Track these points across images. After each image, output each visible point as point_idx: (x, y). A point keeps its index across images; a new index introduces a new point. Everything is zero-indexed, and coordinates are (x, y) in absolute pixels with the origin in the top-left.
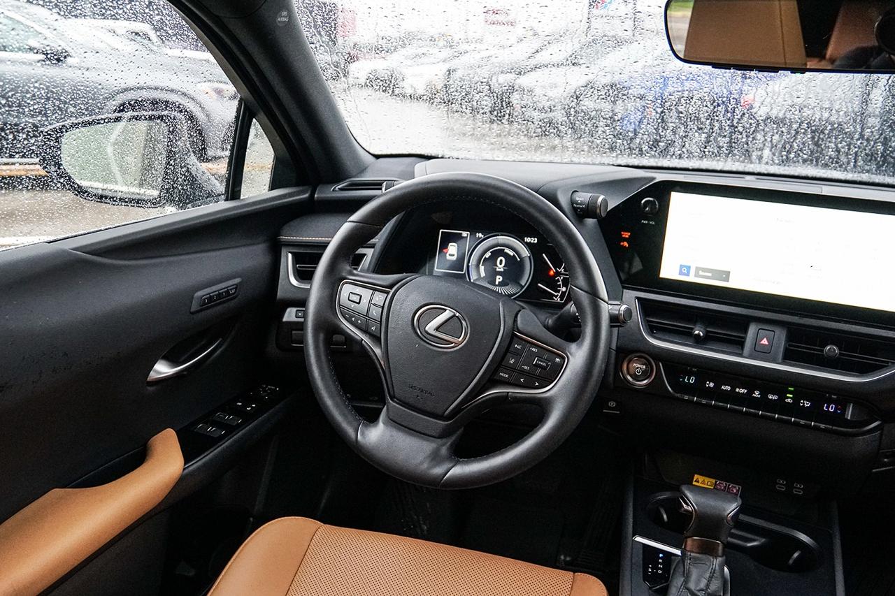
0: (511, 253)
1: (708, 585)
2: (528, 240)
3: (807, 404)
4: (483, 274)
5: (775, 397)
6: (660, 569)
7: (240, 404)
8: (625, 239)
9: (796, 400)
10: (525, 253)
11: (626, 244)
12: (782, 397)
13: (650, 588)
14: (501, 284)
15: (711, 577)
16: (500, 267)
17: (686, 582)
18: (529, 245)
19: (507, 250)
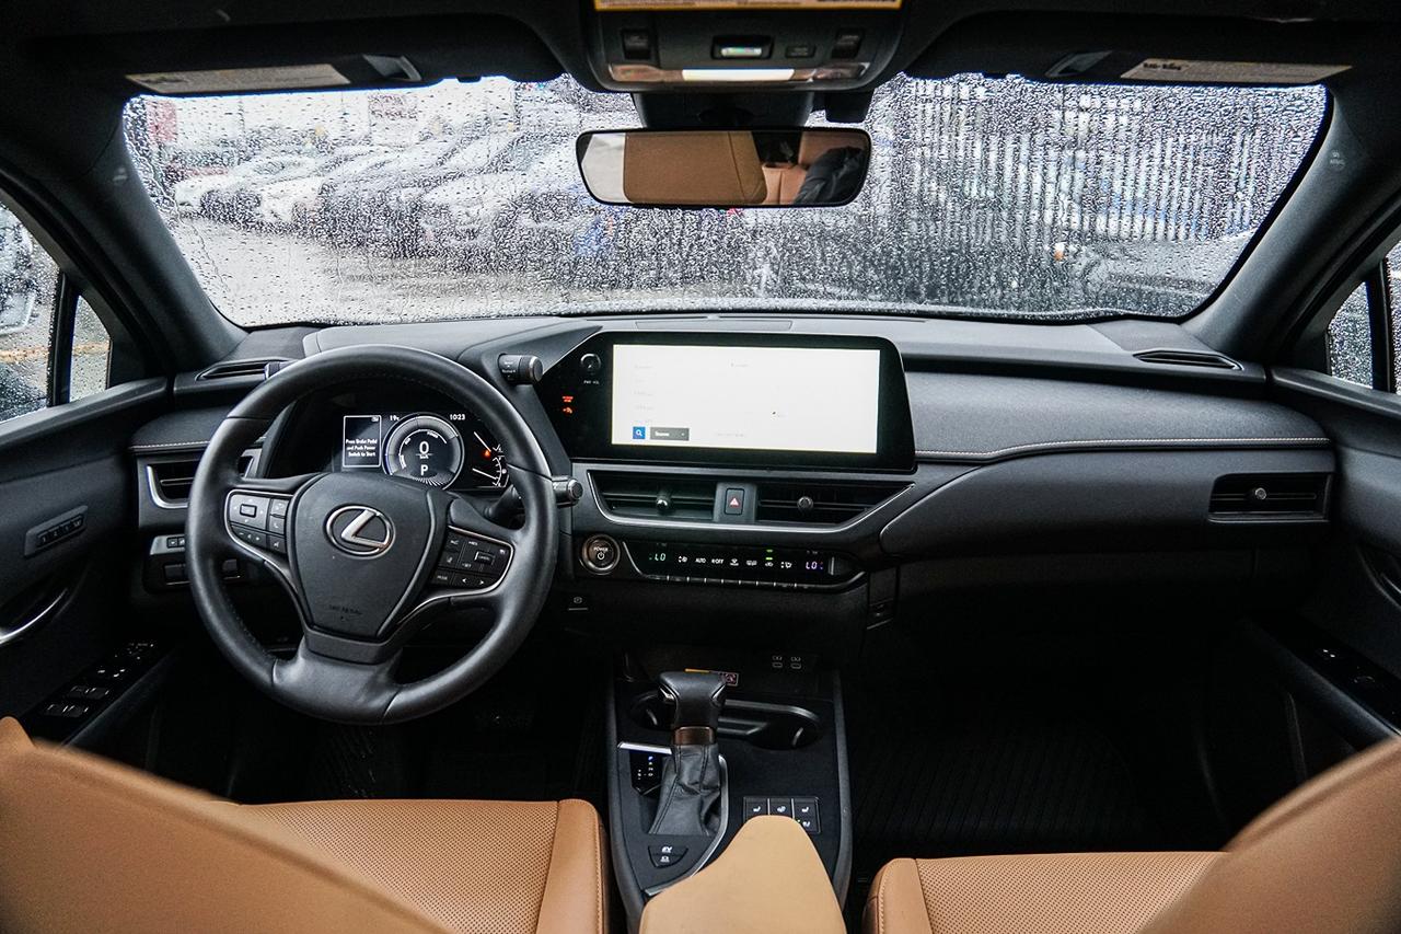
0: (436, 435)
1: (702, 777)
2: (454, 417)
3: (788, 565)
4: (404, 465)
5: (754, 563)
6: (651, 772)
7: (102, 671)
8: (567, 405)
9: (776, 562)
10: (452, 433)
11: (569, 410)
12: (762, 562)
13: (641, 793)
14: (427, 474)
15: (704, 768)
16: (424, 455)
17: (678, 778)
18: (456, 424)
19: (430, 433)
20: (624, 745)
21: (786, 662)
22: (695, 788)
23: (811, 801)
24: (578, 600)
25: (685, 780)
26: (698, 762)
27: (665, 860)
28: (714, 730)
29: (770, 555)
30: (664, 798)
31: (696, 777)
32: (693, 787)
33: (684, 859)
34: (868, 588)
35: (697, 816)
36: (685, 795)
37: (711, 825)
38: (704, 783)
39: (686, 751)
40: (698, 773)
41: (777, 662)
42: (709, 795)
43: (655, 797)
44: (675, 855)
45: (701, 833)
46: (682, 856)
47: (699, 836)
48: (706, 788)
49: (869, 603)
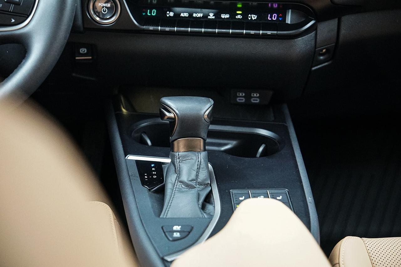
20: (131, 157)
21: (248, 97)
22: (193, 183)
23: (283, 191)
24: (83, 50)
25: (184, 178)
26: (193, 165)
27: (176, 235)
28: (204, 140)
29: (239, 9)
30: (168, 192)
31: (193, 176)
32: (190, 183)
33: (191, 233)
34: (316, 34)
35: (196, 204)
36: (186, 189)
37: (207, 211)
38: (199, 180)
39: (184, 157)
40: (194, 173)
41: (241, 98)
42: (203, 189)
43: (161, 192)
44: (184, 232)
45: (201, 216)
46: (189, 232)
47: (200, 218)
48: (200, 184)
49: (315, 47)
